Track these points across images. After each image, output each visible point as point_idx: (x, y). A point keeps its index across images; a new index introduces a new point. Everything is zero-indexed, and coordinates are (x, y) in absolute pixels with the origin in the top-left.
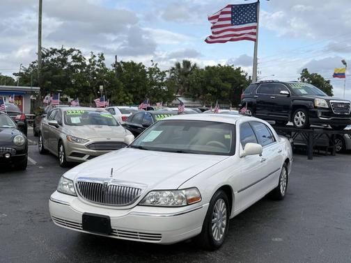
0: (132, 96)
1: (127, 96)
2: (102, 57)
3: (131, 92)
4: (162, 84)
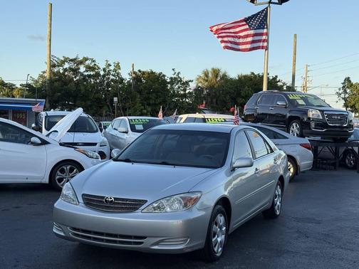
0: (149, 109)
2: (118, 66)
3: (149, 105)
4: (185, 96)
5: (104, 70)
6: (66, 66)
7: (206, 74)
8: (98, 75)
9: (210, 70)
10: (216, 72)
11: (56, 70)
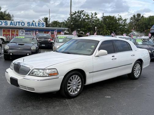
0: (110, 31)
1: (108, 31)
4: (124, 25)
8: (89, 18)
9: (136, 15)
10: (139, 15)
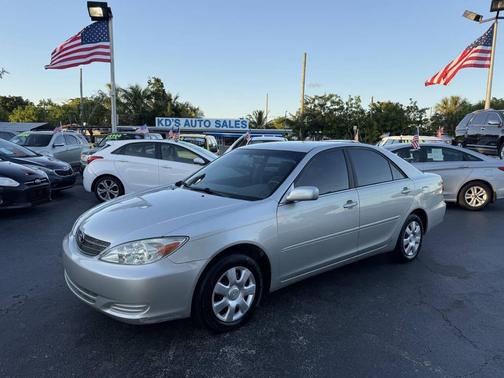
2: (359, 99)
4: (420, 122)
5: (347, 104)
6: (317, 102)
7: (445, 103)
8: (342, 108)
9: (449, 98)
10: (455, 100)
11: (309, 106)
